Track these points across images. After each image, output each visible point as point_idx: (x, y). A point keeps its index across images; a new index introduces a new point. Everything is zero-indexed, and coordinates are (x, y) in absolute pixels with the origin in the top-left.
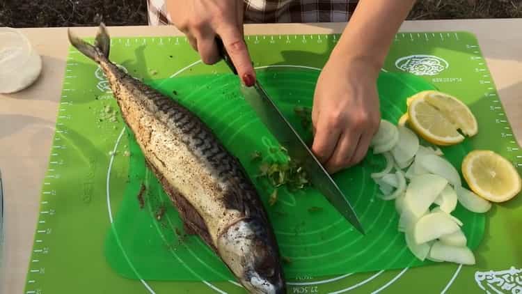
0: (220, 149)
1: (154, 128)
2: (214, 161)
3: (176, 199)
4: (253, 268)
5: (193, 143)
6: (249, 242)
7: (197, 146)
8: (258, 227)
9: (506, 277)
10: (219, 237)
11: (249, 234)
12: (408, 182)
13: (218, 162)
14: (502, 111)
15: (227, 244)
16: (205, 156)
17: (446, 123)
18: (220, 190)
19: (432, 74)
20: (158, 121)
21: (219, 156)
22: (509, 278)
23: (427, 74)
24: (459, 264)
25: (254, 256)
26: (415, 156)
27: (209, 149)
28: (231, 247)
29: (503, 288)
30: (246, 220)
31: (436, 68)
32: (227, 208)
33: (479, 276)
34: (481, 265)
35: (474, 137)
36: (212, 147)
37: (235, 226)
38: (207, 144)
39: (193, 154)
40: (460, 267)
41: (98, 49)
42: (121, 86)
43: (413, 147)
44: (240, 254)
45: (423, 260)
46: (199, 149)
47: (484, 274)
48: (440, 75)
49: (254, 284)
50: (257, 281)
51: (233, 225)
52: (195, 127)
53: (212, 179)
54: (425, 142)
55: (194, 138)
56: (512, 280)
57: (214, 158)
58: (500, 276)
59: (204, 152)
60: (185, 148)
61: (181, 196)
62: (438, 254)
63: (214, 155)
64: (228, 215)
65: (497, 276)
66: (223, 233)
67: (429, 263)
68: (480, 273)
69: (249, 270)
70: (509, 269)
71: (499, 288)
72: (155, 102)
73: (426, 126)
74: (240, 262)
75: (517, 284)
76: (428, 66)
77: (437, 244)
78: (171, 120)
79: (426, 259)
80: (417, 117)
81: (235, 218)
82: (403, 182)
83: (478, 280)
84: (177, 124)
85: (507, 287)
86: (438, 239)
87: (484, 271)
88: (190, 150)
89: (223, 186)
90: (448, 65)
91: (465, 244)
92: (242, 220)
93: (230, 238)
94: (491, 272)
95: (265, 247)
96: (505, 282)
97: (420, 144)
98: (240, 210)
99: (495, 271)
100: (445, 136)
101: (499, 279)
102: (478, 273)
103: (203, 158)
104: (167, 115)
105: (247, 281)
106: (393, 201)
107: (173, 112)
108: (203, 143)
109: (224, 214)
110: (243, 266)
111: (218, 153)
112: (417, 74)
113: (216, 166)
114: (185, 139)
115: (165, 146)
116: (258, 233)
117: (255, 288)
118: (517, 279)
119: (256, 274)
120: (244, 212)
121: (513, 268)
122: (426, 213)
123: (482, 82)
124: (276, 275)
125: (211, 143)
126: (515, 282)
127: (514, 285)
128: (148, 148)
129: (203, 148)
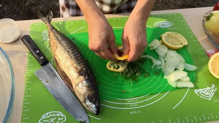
0: (80, 55)
1: (58, 46)
2: (77, 59)
3: (62, 74)
4: (87, 98)
5: (70, 52)
6: (86, 88)
7: (72, 53)
8: (91, 83)
9: (206, 91)
10: (76, 87)
11: (87, 85)
12: (165, 61)
13: (79, 59)
14: (195, 37)
15: (78, 89)
16: (74, 57)
17: (176, 41)
18: (77, 69)
19: (168, 27)
20: (60, 44)
21: (79, 58)
22: (207, 91)
23: (166, 27)
24: (188, 88)
25: (88, 93)
26: (166, 53)
27: (76, 55)
28: (79, 90)
29: (205, 94)
30: (86, 80)
31: (169, 25)
32: (79, 76)
33: (196, 91)
34: (196, 87)
35: (187, 45)
36: (78, 54)
37: (82, 82)
38: (76, 53)
39: (70, 56)
40: (189, 89)
41: (47, 19)
42: (51, 31)
43: (165, 50)
44: (82, 93)
45: (175, 87)
46: (72, 54)
47: (198, 90)
48: (171, 27)
49: (87, 104)
50: (88, 103)
51: (81, 82)
52: (73, 47)
53: (75, 65)
54: (170, 48)
55: (71, 50)
56: (208, 91)
57: (77, 58)
58: (204, 90)
59: (74, 55)
60: (67, 53)
61: (64, 72)
62: (180, 85)
63: (78, 57)
64: (79, 78)
65: (203, 90)
66: (77, 85)
67: (177, 88)
68: (197, 90)
69: (86, 99)
70: (207, 88)
71: (204, 94)
72: (61, 37)
73: (169, 43)
74: (82, 96)
75: (210, 93)
76: (166, 25)
77: (179, 81)
78: (65, 44)
79: (176, 87)
80: (165, 40)
81: (82, 79)
82: (164, 62)
83: (196, 92)
84: (67, 45)
85: (207, 94)
86: (179, 80)
87: (197, 89)
88: (69, 54)
89: (79, 67)
90: (173, 24)
91: (190, 81)
92: (85, 80)
93: (79, 87)
94: (200, 89)
95: (92, 90)
96: (206, 92)
97: (168, 49)
98: (84, 76)
99: (201, 89)
100: (177, 45)
101: (203, 92)
102: (195, 90)
103: (73, 57)
104: (64, 42)
105: (85, 103)
106: (161, 69)
107: (67, 41)
108: (74, 52)
109: (78, 78)
110: (83, 97)
111: (79, 56)
112: (163, 27)
113: (77, 61)
114: (68, 50)
115: (60, 52)
116: (90, 85)
117: (87, 106)
118: (210, 91)
119: (88, 100)
120: (86, 77)
121: (208, 87)
122: (174, 71)
123: (186, 29)
124: (96, 101)
125: (77, 53)
126: (209, 92)
127: (209, 93)
128: (55, 53)
129: (74, 54)
